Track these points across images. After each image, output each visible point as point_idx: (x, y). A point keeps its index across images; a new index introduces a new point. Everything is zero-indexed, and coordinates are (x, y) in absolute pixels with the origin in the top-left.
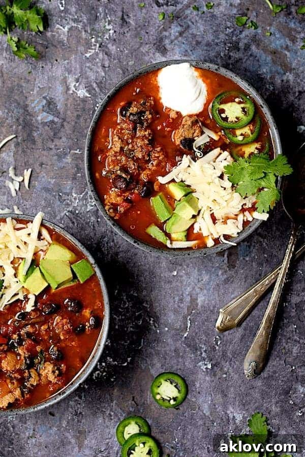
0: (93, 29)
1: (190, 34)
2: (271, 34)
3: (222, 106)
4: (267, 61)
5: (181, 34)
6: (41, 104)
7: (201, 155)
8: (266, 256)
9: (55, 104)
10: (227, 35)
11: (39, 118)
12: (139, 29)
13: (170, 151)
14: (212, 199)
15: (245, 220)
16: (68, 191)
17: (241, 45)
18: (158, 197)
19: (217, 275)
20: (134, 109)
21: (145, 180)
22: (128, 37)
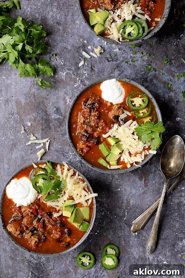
0: (77, 74)
1: (124, 75)
2: (163, 74)
3: (132, 99)
4: (161, 87)
5: (120, 75)
6: (54, 110)
7: (123, 123)
8: (162, 180)
9: (60, 110)
10: (141, 75)
11: (53, 117)
12: (99, 73)
13: (108, 122)
14: (129, 144)
15: (146, 154)
16: (67, 152)
17: (149, 79)
18: (103, 144)
19: (139, 190)
20: (89, 102)
21: (96, 136)
22: (94, 77)
